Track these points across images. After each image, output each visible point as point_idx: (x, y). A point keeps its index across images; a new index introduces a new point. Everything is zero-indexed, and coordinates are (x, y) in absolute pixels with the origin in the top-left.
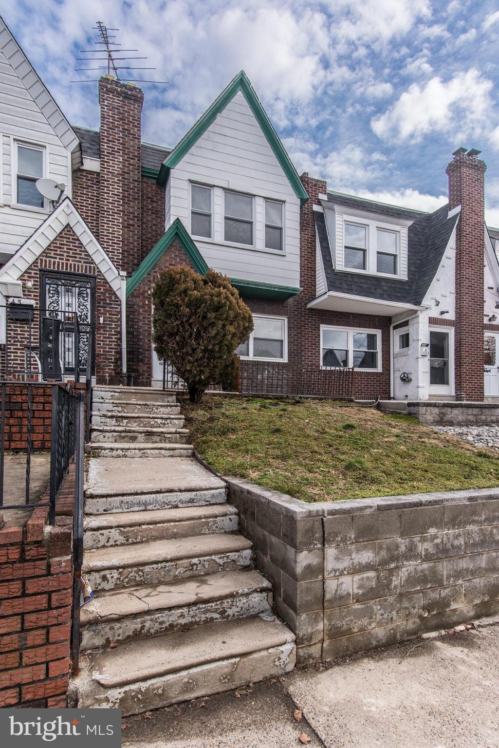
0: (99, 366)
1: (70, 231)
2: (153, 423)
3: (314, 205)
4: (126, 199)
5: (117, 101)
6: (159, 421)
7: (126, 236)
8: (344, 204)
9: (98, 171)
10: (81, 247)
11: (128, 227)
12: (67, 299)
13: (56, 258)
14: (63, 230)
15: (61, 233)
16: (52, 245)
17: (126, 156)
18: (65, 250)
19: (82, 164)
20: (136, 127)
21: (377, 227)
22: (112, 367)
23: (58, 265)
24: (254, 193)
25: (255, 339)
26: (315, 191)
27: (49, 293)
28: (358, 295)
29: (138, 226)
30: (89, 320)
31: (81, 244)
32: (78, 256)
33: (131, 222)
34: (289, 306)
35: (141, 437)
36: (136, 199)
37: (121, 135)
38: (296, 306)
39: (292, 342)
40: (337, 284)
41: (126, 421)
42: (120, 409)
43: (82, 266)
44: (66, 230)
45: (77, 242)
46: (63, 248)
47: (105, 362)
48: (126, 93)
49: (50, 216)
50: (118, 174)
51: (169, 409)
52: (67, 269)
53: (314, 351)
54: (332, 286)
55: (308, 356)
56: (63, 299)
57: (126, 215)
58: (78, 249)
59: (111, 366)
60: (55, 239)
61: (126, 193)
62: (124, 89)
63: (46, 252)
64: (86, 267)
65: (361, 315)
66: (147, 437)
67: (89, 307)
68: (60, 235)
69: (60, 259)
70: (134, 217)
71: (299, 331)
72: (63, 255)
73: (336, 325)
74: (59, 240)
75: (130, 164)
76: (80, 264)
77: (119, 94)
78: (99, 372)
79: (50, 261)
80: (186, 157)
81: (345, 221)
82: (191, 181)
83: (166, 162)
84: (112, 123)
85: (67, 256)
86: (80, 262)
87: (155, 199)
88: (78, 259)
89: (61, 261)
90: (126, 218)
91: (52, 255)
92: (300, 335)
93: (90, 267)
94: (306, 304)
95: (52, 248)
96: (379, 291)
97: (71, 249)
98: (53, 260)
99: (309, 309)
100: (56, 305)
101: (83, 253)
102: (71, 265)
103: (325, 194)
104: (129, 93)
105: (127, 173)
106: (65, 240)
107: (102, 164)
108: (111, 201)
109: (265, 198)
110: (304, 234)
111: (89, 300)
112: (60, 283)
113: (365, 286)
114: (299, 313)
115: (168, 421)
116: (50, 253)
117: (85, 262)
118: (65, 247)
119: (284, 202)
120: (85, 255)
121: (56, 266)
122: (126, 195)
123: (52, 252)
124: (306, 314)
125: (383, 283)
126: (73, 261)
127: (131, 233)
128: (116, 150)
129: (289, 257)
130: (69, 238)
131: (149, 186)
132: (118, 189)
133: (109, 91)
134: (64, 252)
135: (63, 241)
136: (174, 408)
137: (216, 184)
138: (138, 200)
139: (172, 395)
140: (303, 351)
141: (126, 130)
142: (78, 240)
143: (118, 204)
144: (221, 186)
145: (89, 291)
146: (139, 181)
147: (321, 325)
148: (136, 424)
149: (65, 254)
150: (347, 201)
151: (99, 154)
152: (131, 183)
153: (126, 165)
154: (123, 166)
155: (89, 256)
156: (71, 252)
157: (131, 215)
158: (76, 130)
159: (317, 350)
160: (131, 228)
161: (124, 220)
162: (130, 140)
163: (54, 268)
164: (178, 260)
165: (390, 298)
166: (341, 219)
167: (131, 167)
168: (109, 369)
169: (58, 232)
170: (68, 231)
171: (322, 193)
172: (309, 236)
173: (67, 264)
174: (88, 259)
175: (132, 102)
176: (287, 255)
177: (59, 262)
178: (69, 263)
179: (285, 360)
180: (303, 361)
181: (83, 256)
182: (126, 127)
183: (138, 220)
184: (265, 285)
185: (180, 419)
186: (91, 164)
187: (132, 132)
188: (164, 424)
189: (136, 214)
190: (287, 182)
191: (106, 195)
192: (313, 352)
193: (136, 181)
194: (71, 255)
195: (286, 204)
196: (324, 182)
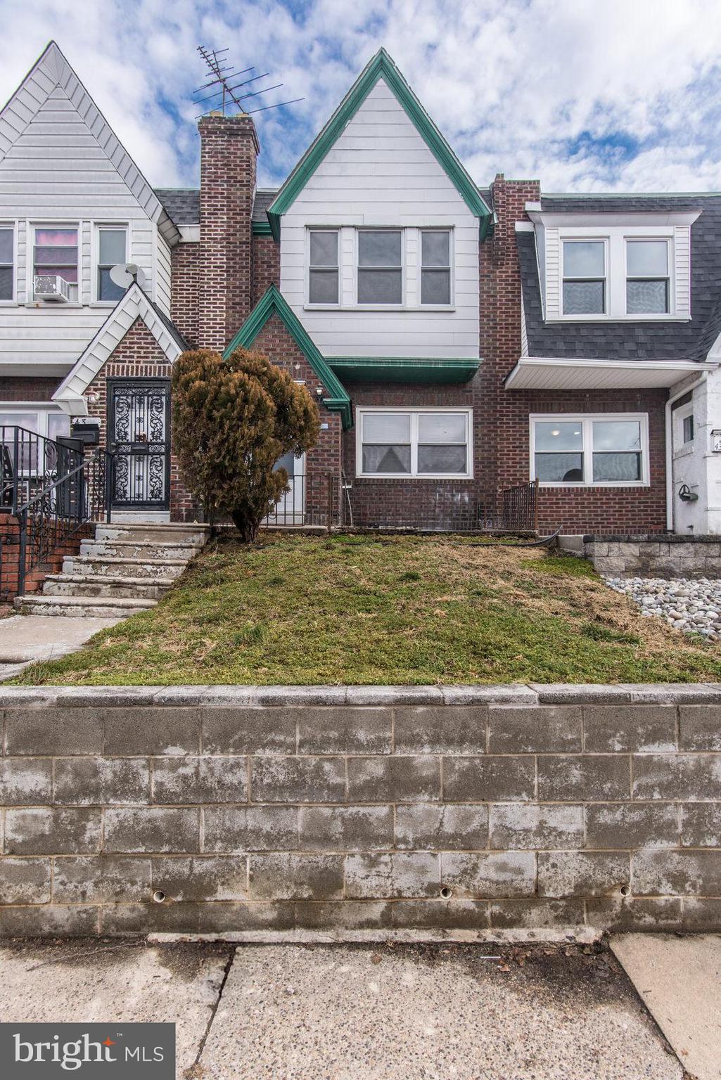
0: (174, 497)
1: (141, 325)
2: (140, 570)
3: (517, 223)
4: (231, 270)
5: (220, 142)
6: (149, 568)
7: (231, 319)
8: (576, 209)
9: (199, 240)
10: (154, 344)
11: (233, 308)
12: (138, 413)
13: (125, 361)
14: (134, 324)
15: (131, 329)
16: (121, 345)
17: (231, 213)
18: (136, 349)
19: (181, 236)
20: (245, 170)
21: (625, 237)
22: (190, 498)
23: (128, 370)
24: (404, 225)
25: (364, 445)
26: (519, 200)
27: (118, 407)
28: (585, 357)
29: (246, 304)
30: (163, 437)
31: (154, 339)
32: (150, 355)
33: (237, 300)
34: (473, 390)
35: (106, 589)
36: (243, 268)
37: (225, 187)
38: (486, 388)
39: (480, 447)
40: (548, 344)
41: (106, 567)
42: (114, 552)
43: (155, 367)
44: (137, 324)
45: (149, 337)
46: (133, 348)
47: (181, 492)
48: (231, 129)
49: (115, 309)
50: (221, 239)
51: (180, 551)
52: (137, 374)
53: (518, 458)
54: (538, 348)
55: (508, 467)
56: (134, 413)
57: (231, 292)
58: (150, 346)
59: (188, 496)
60: (124, 338)
61: (231, 262)
62: (229, 124)
63: (113, 357)
64: (160, 367)
65: (606, 391)
66: (113, 590)
67: (163, 420)
68: (130, 332)
69: (130, 362)
70: (241, 292)
71: (492, 428)
72: (133, 357)
73: (559, 412)
74: (129, 338)
75: (236, 222)
76: (152, 365)
77: (223, 132)
78: (174, 506)
79: (118, 366)
80: (303, 195)
81: (561, 238)
82: (308, 227)
83: (272, 208)
84: (215, 173)
85: (138, 357)
86: (153, 362)
87: (272, 263)
88: (150, 359)
89: (130, 365)
90: (231, 295)
91: (121, 359)
92: (493, 434)
93: (164, 367)
94: (504, 383)
95: (121, 350)
96: (630, 346)
97: (142, 348)
98: (121, 364)
99: (508, 391)
100: (124, 422)
101: (156, 351)
102: (142, 367)
103: (537, 200)
104: (235, 127)
105: (233, 235)
106: (136, 336)
107: (202, 230)
108: (212, 276)
109: (419, 228)
110: (500, 272)
111: (164, 412)
112: (131, 393)
113: (603, 340)
114: (493, 399)
115: (162, 568)
116: (119, 357)
117: (158, 362)
118: (136, 346)
119: (452, 228)
120: (159, 353)
121: (125, 371)
122: (232, 264)
123: (121, 355)
124: (505, 400)
125: (639, 332)
126: (145, 362)
127: (237, 315)
128: (219, 207)
129: (460, 313)
130: (140, 334)
131: (265, 247)
132: (220, 259)
133: (211, 132)
134: (134, 352)
135: (133, 338)
136: (186, 550)
137: (345, 224)
138: (247, 267)
139: (199, 532)
140: (498, 459)
141: (231, 177)
142: (151, 334)
143: (221, 279)
144: (352, 224)
145: (164, 399)
146: (248, 243)
147: (531, 415)
148: (118, 572)
149: (136, 355)
150: (581, 204)
151: (199, 219)
152: (237, 247)
153: (232, 224)
154: (228, 226)
155: (163, 353)
156: (142, 351)
157: (238, 290)
158: (159, 194)
159: (524, 456)
160: (238, 307)
161: (228, 299)
162: (237, 189)
163: (123, 374)
164: (277, 341)
165: (651, 356)
166: (556, 236)
167: (238, 226)
168: (186, 501)
169: (128, 329)
170: (140, 325)
171: (531, 200)
172: (510, 274)
173: (137, 367)
174: (162, 358)
175: (239, 138)
176: (456, 309)
177: (128, 367)
178: (140, 365)
179: (469, 474)
180: (499, 475)
181: (156, 355)
182: (232, 174)
183: (246, 296)
184: (419, 361)
185: (179, 565)
186: (191, 233)
187: (239, 179)
188: (156, 572)
189: (244, 288)
190: (457, 196)
191: (206, 270)
192: (517, 460)
193: (244, 243)
194: (142, 355)
195: (456, 230)
196: (534, 182)
